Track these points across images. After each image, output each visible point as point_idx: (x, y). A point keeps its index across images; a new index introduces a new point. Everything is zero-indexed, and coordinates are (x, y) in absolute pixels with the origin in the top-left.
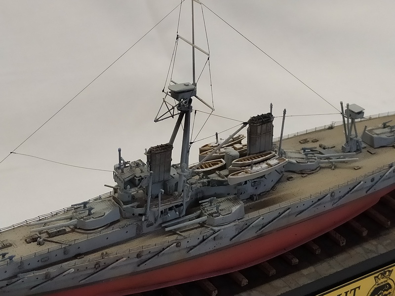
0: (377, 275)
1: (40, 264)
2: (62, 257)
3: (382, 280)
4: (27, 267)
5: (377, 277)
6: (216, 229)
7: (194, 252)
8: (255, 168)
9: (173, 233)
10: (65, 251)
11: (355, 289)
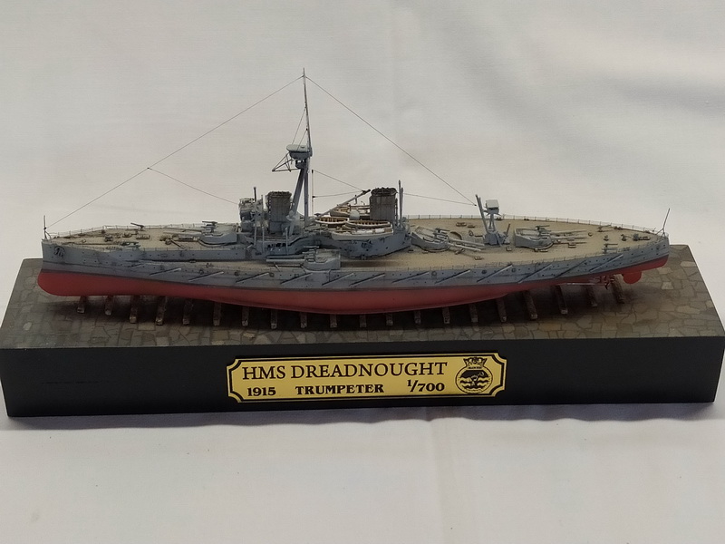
0: (467, 358)
1: (160, 258)
2: (177, 257)
3: (474, 365)
4: (148, 257)
5: (468, 360)
6: (308, 271)
7: (285, 285)
8: (360, 232)
9: (273, 264)
10: (181, 254)
11: (441, 364)
